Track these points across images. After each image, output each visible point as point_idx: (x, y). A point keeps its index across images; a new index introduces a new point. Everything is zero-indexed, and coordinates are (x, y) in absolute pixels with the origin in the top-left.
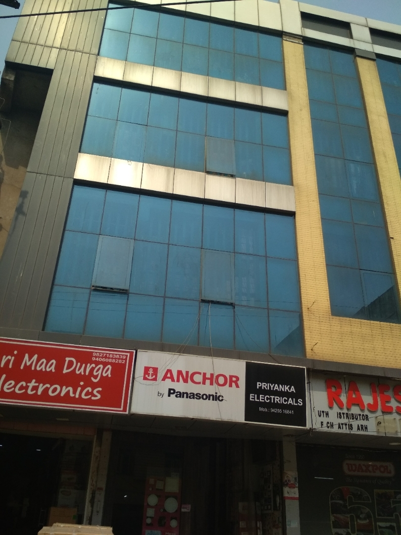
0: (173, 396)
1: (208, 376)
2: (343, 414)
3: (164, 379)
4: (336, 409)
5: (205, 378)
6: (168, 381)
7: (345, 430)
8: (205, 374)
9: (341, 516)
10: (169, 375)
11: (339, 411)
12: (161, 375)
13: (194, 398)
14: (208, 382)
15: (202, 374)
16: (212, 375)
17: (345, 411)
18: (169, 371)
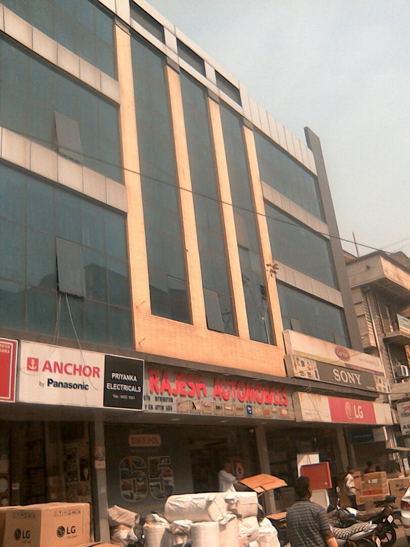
0: (51, 386)
1: (78, 367)
2: (159, 397)
3: (44, 370)
4: (154, 394)
5: (75, 369)
6: (47, 371)
7: (159, 411)
8: (75, 366)
9: (127, 481)
10: (47, 366)
11: (157, 396)
12: (41, 366)
13: (67, 387)
14: (77, 372)
15: (73, 365)
16: (80, 367)
17: (160, 395)
18: (48, 362)
